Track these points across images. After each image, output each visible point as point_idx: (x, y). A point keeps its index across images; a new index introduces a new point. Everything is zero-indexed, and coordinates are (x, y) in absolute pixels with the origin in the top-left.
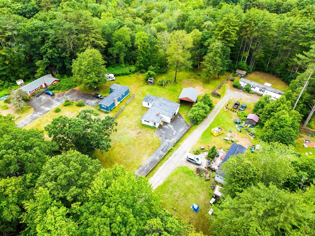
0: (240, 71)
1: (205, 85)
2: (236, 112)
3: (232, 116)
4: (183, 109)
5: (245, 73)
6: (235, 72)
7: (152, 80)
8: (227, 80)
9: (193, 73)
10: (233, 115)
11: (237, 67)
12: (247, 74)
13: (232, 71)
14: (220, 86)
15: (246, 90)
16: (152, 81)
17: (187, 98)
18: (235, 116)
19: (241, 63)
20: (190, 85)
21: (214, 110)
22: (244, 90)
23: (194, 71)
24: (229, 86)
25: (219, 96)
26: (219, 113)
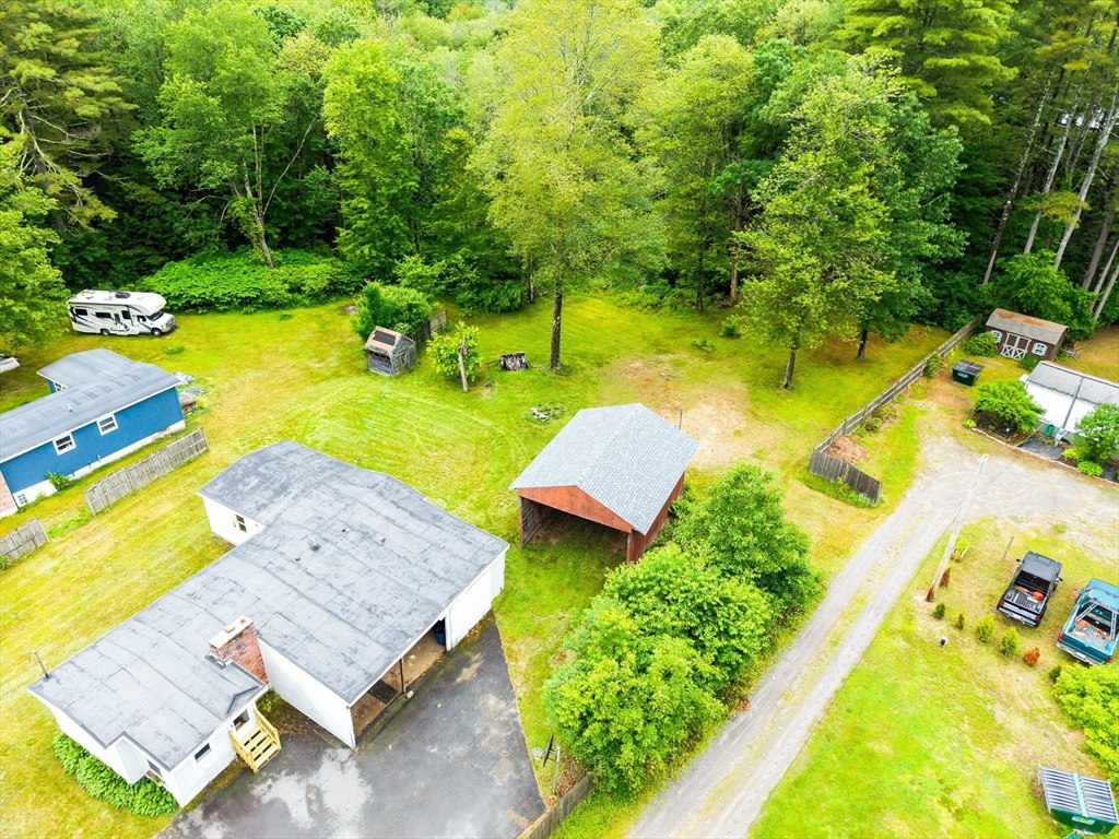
0: (1020, 318)
1: (767, 395)
2: (1030, 660)
3: (1000, 714)
4: (545, 581)
5: (1053, 331)
6: (980, 328)
7: (390, 340)
8: (927, 373)
9: (695, 323)
10: (1008, 702)
11: (994, 295)
12: (1067, 341)
13: (959, 319)
14: (876, 414)
15: (1092, 457)
16: (389, 349)
17: (573, 491)
18: (1030, 716)
19: (1024, 263)
20: (658, 393)
21: (822, 617)
22: (1069, 452)
23: (702, 311)
24: (946, 418)
25: (863, 487)
26: (866, 654)
